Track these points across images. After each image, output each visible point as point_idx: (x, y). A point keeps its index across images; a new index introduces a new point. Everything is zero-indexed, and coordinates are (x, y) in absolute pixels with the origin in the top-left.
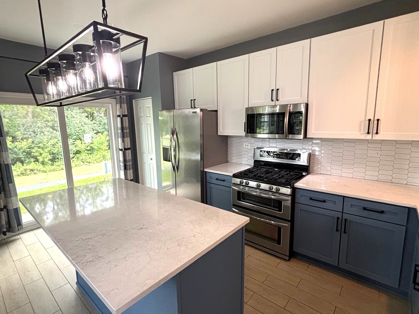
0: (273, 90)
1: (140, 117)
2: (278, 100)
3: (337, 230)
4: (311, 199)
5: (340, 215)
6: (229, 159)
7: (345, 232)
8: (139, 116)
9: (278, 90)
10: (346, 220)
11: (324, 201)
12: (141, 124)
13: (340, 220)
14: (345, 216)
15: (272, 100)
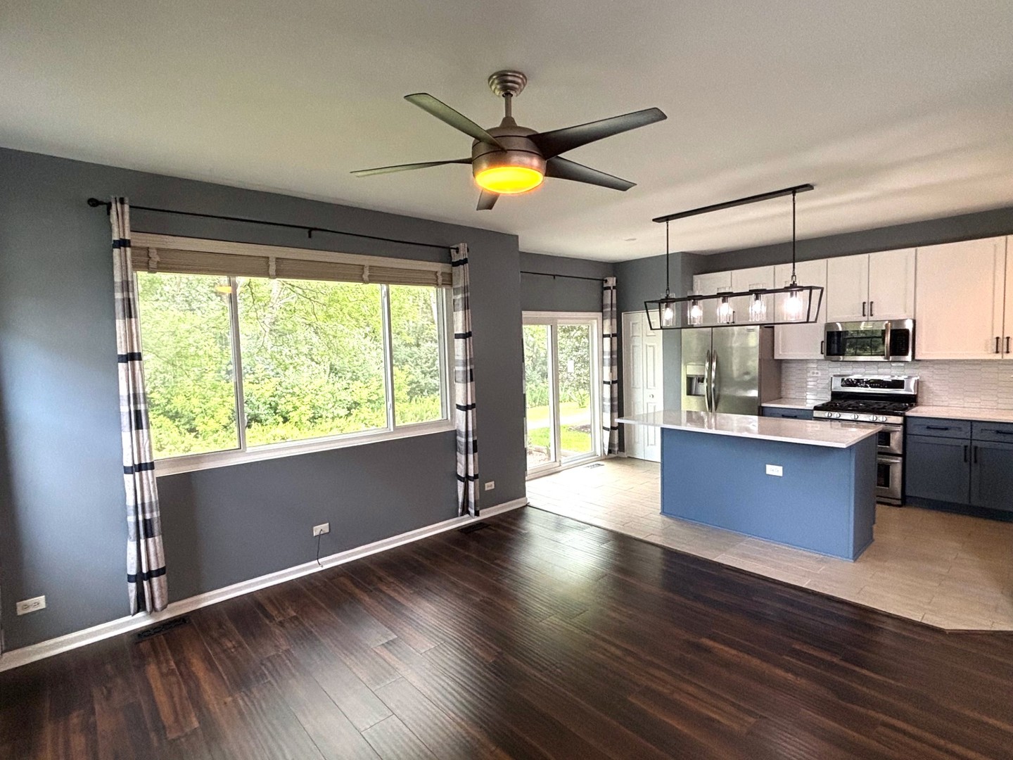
0: (864, 303)
1: (633, 336)
2: (872, 315)
3: (965, 460)
4: (928, 428)
5: (967, 443)
6: (783, 394)
7: (976, 462)
8: (631, 335)
9: (872, 303)
10: (976, 448)
11: (946, 429)
12: (633, 346)
13: (968, 448)
14: (974, 443)
15: (864, 315)
